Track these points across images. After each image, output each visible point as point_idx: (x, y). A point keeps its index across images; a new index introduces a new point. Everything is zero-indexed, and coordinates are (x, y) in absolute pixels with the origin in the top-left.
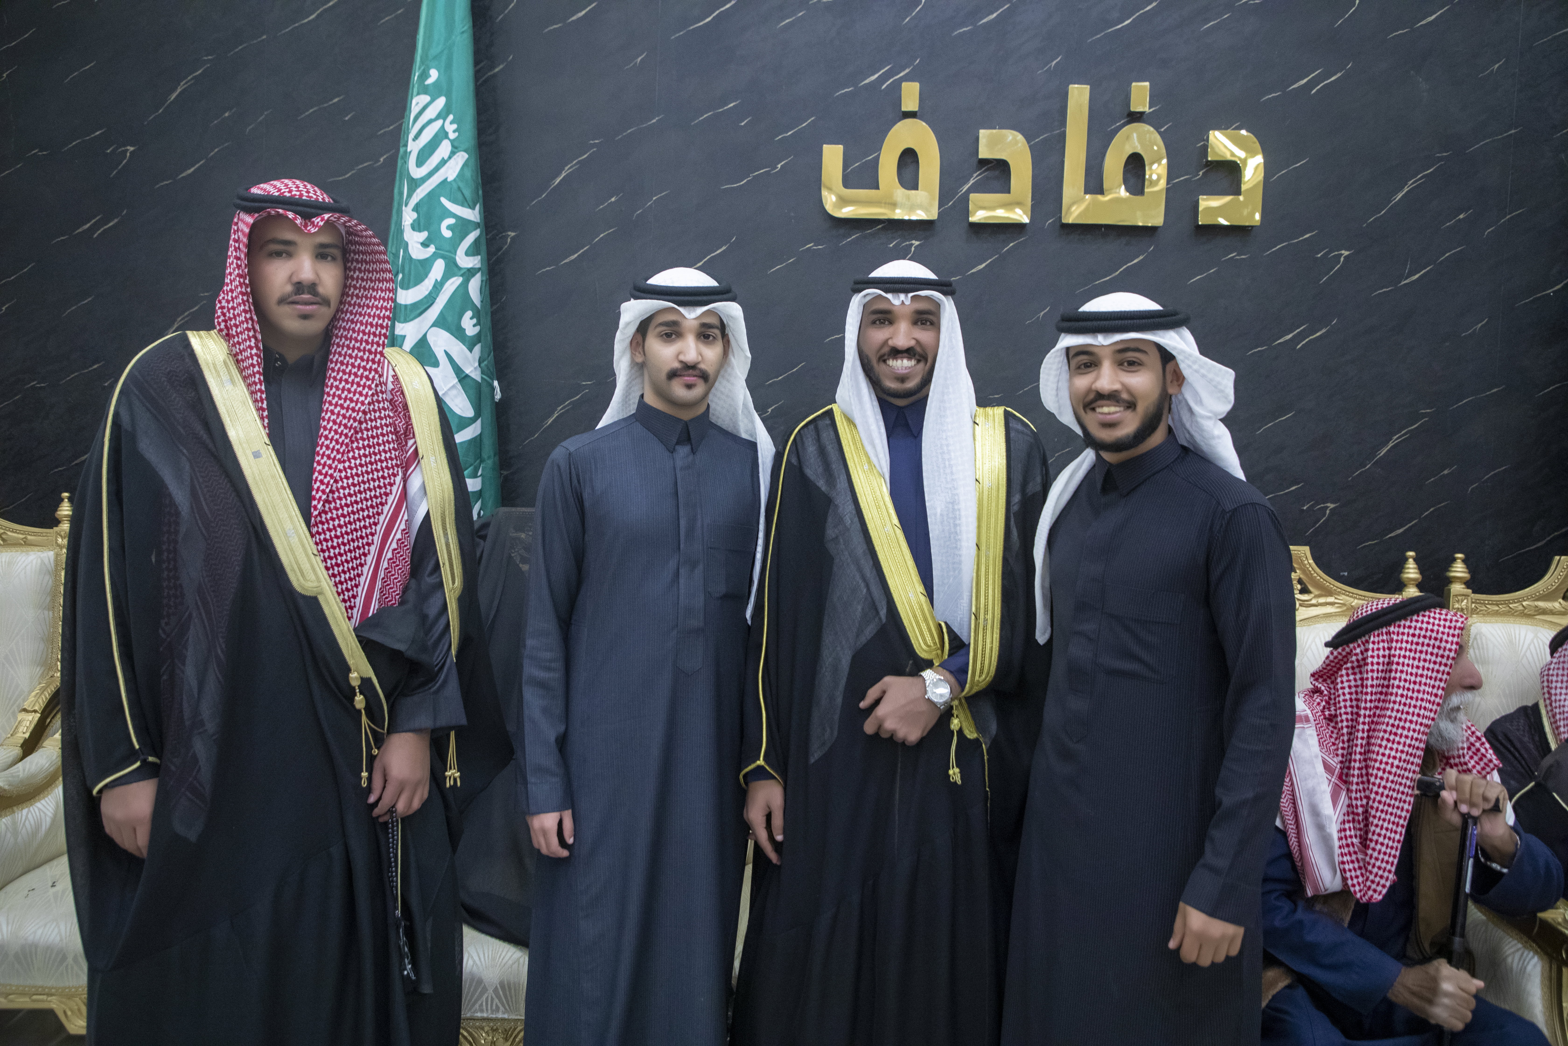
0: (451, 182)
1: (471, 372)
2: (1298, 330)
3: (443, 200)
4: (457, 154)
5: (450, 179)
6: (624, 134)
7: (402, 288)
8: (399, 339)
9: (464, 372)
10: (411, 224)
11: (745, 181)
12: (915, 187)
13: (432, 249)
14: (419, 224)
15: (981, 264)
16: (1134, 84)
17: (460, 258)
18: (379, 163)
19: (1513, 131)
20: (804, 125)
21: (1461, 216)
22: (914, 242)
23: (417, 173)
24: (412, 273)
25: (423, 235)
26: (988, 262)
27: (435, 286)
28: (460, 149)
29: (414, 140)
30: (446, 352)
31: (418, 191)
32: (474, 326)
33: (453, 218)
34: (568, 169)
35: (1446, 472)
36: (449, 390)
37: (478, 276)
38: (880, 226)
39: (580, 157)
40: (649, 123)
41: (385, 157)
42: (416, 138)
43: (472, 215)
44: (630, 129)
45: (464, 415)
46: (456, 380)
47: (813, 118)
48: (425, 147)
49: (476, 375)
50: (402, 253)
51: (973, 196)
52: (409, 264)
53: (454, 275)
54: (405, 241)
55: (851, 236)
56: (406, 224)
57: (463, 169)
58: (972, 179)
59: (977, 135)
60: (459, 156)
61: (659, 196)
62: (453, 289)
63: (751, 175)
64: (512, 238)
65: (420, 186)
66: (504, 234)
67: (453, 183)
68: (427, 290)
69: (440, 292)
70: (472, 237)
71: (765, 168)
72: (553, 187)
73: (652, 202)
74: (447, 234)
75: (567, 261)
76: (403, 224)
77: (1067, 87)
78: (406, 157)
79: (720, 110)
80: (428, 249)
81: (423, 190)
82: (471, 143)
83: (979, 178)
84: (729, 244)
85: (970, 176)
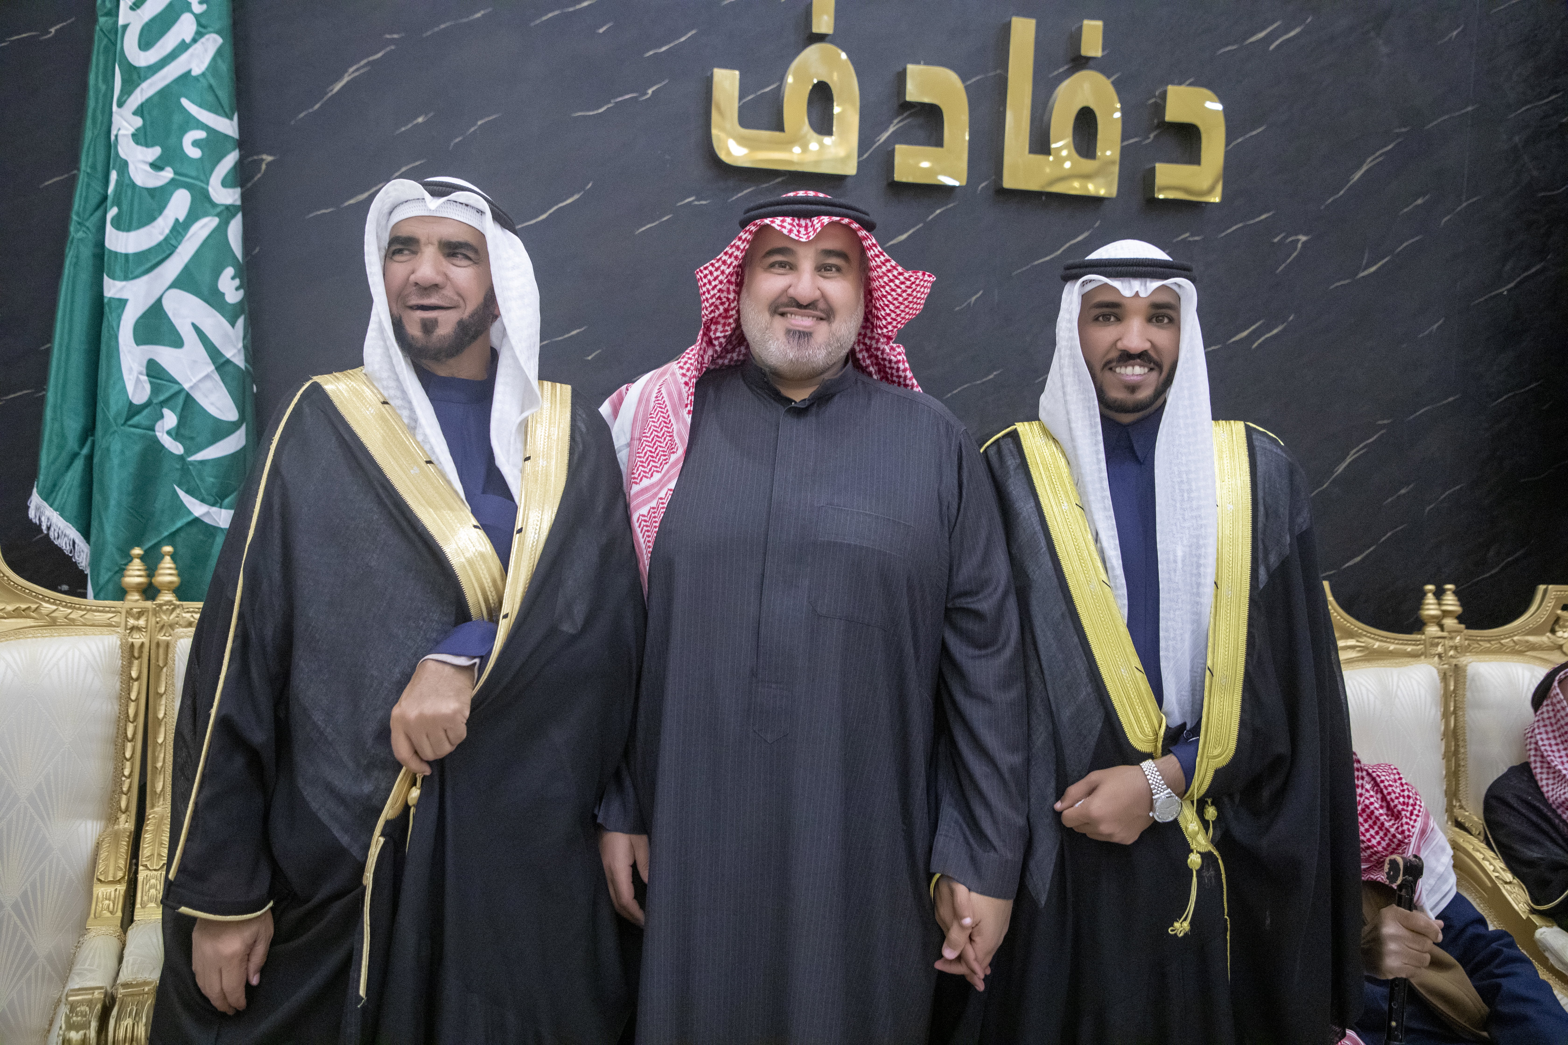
0: (197, 76)
1: (234, 356)
2: (1253, 327)
3: (185, 102)
4: (207, 36)
5: (197, 71)
6: (436, 29)
7: (117, 227)
8: (113, 304)
9: (222, 356)
10: (133, 135)
11: (604, 108)
12: (829, 133)
13: (168, 174)
14: (146, 136)
15: (902, 234)
16: (1086, 22)
17: (214, 189)
18: (49, 36)
19: (1470, 109)
20: (683, 39)
21: (1420, 201)
23: (141, 59)
24: (135, 207)
25: (153, 153)
26: (910, 232)
27: (174, 229)
28: (210, 29)
29: (132, 8)
30: (193, 325)
31: (144, 85)
32: (237, 289)
33: (202, 129)
34: (353, 72)
35: (1403, 491)
36: (200, 381)
37: (238, 218)
38: (779, 180)
39: (372, 55)
40: (472, 18)
41: (58, 27)
42: (136, 5)
43: (228, 127)
44: (445, 22)
45: (224, 418)
46: (212, 368)
47: (693, 32)
48: (153, 20)
49: (239, 361)
50: (114, 176)
51: (897, 147)
52: (129, 193)
53: (206, 215)
54: (121, 158)
55: (742, 191)
56: (121, 132)
57: (214, 59)
58: (892, 126)
59: (905, 70)
60: (208, 40)
61: (487, 119)
62: (205, 234)
63: (612, 101)
64: (269, 164)
65: (146, 78)
66: (255, 157)
67: (201, 79)
68: (161, 234)
69: (183, 237)
70: (231, 160)
71: (631, 92)
72: (330, 94)
73: (476, 127)
74: (194, 153)
75: (352, 201)
76: (114, 132)
77: (1009, 19)
78: (115, 33)
79: (571, 9)
80: (163, 173)
81: (151, 85)
82: (225, 22)
83: (900, 124)
84: (583, 192)
85: (891, 121)
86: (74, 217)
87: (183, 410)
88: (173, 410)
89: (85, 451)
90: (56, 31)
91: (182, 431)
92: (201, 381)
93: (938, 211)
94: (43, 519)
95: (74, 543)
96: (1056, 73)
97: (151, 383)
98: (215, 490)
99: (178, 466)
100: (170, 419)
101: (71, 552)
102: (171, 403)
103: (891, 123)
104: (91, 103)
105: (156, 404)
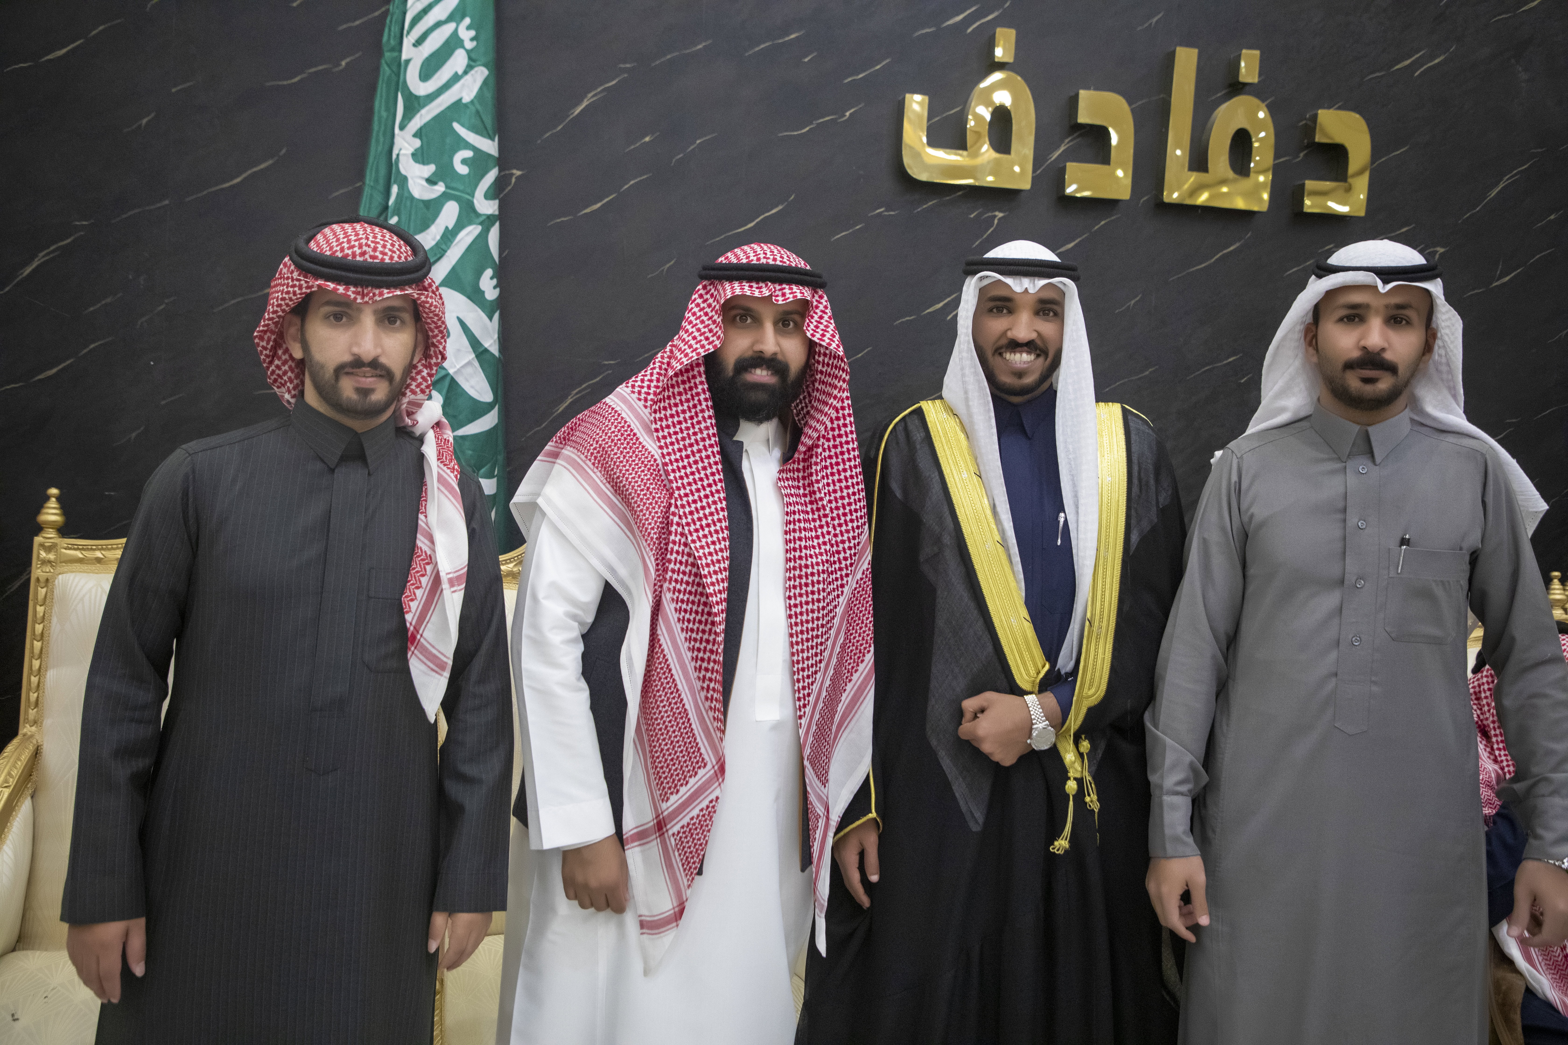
0: (467, 103)
1: (490, 346)
3: (456, 126)
4: (476, 69)
5: (467, 99)
6: (664, 60)
9: (481, 345)
10: (413, 155)
11: (807, 129)
12: (1007, 151)
13: (440, 188)
14: (423, 155)
15: (1069, 242)
16: (1244, 51)
17: (478, 201)
18: (341, 68)
20: (878, 67)
21: (1552, 217)
22: (997, 213)
23: (421, 89)
24: (412, 216)
25: (429, 170)
26: (1077, 241)
27: (445, 234)
28: (478, 62)
29: (414, 45)
30: (458, 318)
31: (423, 111)
32: (494, 288)
33: (470, 149)
34: (591, 98)
37: (497, 226)
38: (960, 193)
39: (608, 82)
40: (694, 49)
41: (348, 60)
42: (419, 42)
43: (490, 146)
44: (672, 53)
45: (482, 400)
46: (473, 356)
47: (888, 61)
48: (431, 55)
49: (495, 350)
50: (395, 189)
51: (1069, 165)
52: (408, 203)
53: (470, 223)
54: (402, 174)
55: (927, 203)
56: (402, 152)
57: (481, 88)
58: (1063, 145)
59: (1077, 95)
60: (476, 72)
61: (705, 139)
62: (469, 240)
63: (814, 122)
64: (518, 178)
65: (425, 106)
66: (507, 172)
67: (470, 106)
68: (434, 239)
69: (452, 242)
70: (492, 175)
71: (832, 114)
72: (571, 117)
73: (695, 145)
74: (463, 170)
75: (588, 210)
76: (395, 152)
77: (1173, 49)
78: (399, 67)
79: (780, 41)
80: (436, 187)
81: (428, 112)
82: (491, 56)
83: (1071, 144)
84: (786, 203)
85: (1062, 141)
87: (448, 391)
88: (440, 392)
90: (347, 64)
92: (463, 367)
93: (1103, 223)
96: (1213, 98)
98: (473, 462)
102: (438, 386)
103: (1062, 142)
104: (376, 126)
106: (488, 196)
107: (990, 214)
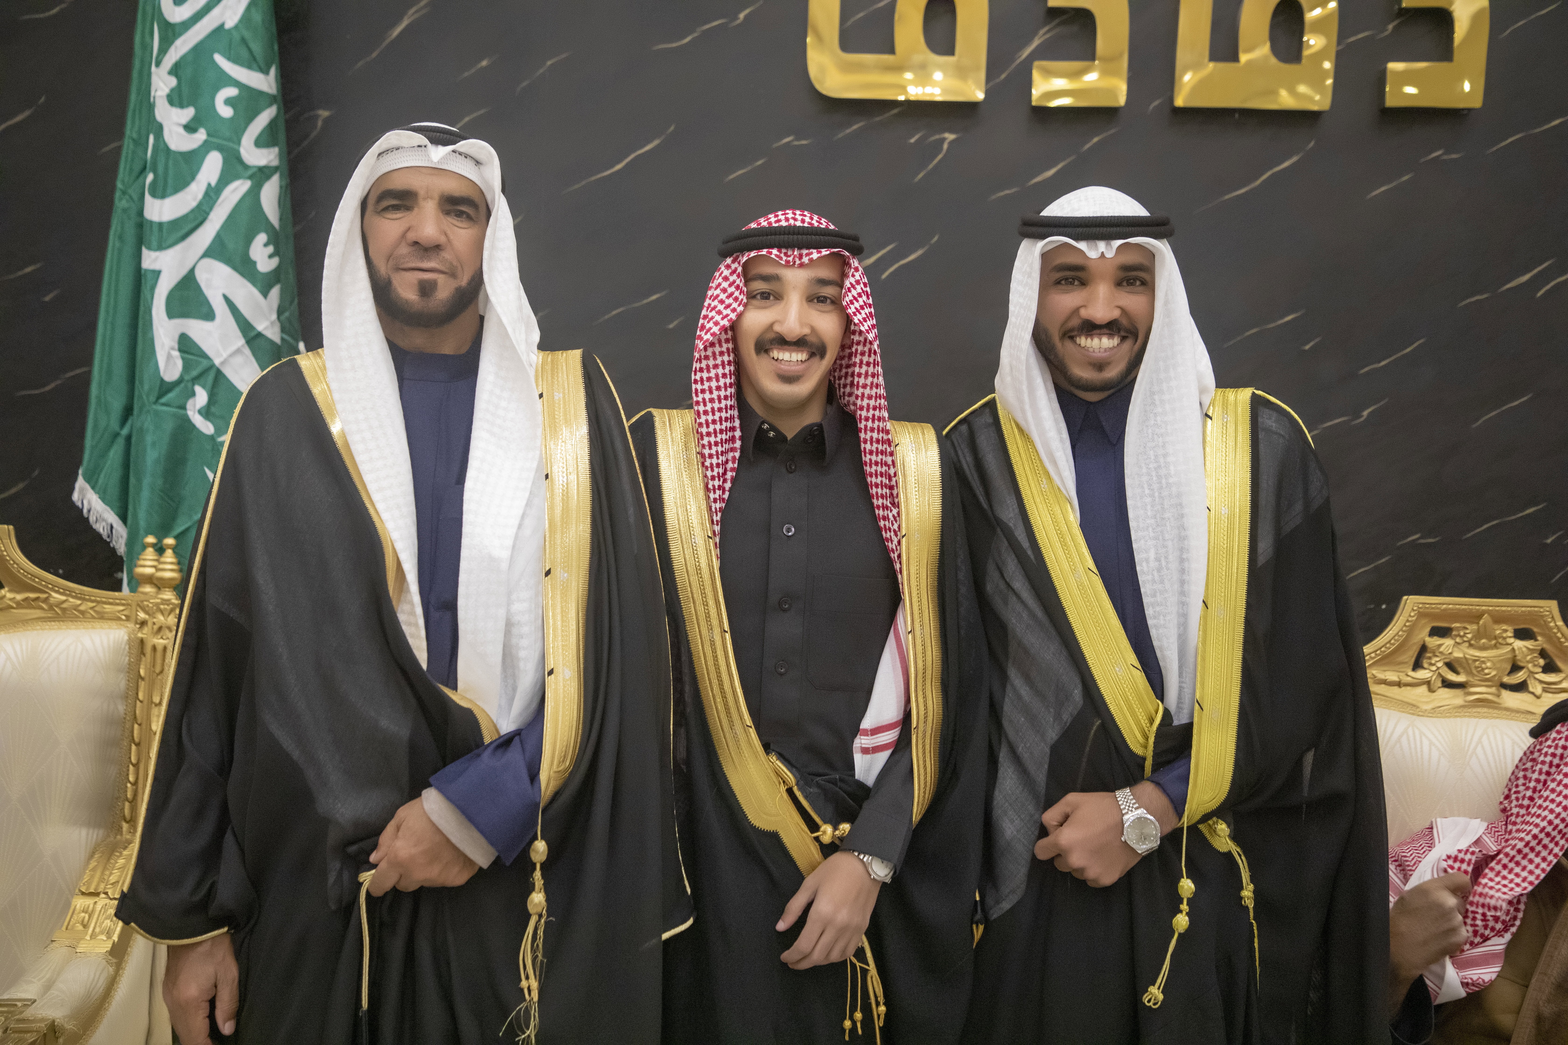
0: (229, 31)
1: (265, 328)
2: (1539, 269)
3: (219, 59)
5: (230, 24)
7: (154, 195)
8: (149, 276)
9: (254, 328)
10: (167, 95)
11: (689, 38)
12: (950, 50)
13: (201, 135)
14: (180, 96)
15: (1049, 169)
17: (246, 150)
22: (947, 135)
23: (176, 15)
24: (171, 172)
25: (187, 114)
26: (1059, 166)
27: (207, 194)
30: (225, 297)
31: (178, 42)
32: (271, 256)
33: (235, 86)
34: (413, 14)
37: (275, 179)
38: (895, 111)
43: (264, 82)
46: (243, 342)
49: (274, 334)
50: (152, 138)
51: (1036, 63)
52: (165, 158)
53: (237, 177)
54: (157, 122)
55: (851, 126)
56: (159, 93)
57: (248, 10)
58: (1036, 38)
61: (557, 59)
62: (236, 198)
63: (698, 29)
64: (325, 120)
65: (180, 35)
66: (310, 114)
67: (235, 33)
68: (194, 200)
69: (215, 202)
70: (267, 117)
71: (721, 18)
72: (389, 40)
73: (545, 68)
74: (226, 112)
76: (152, 94)
80: (196, 135)
81: (185, 41)
83: (1048, 36)
84: (663, 137)
85: (1034, 34)
86: (119, 185)
87: (214, 386)
88: (204, 387)
89: (125, 432)
91: (213, 409)
92: (231, 356)
94: (85, 502)
95: (112, 527)
97: (183, 359)
99: (209, 447)
100: (201, 397)
101: (109, 537)
102: (202, 379)
103: (1036, 34)
104: (137, 64)
105: (188, 381)
106: (259, 143)
107: (937, 137)
